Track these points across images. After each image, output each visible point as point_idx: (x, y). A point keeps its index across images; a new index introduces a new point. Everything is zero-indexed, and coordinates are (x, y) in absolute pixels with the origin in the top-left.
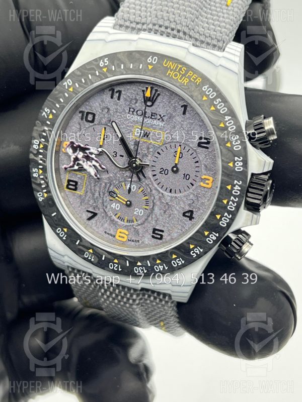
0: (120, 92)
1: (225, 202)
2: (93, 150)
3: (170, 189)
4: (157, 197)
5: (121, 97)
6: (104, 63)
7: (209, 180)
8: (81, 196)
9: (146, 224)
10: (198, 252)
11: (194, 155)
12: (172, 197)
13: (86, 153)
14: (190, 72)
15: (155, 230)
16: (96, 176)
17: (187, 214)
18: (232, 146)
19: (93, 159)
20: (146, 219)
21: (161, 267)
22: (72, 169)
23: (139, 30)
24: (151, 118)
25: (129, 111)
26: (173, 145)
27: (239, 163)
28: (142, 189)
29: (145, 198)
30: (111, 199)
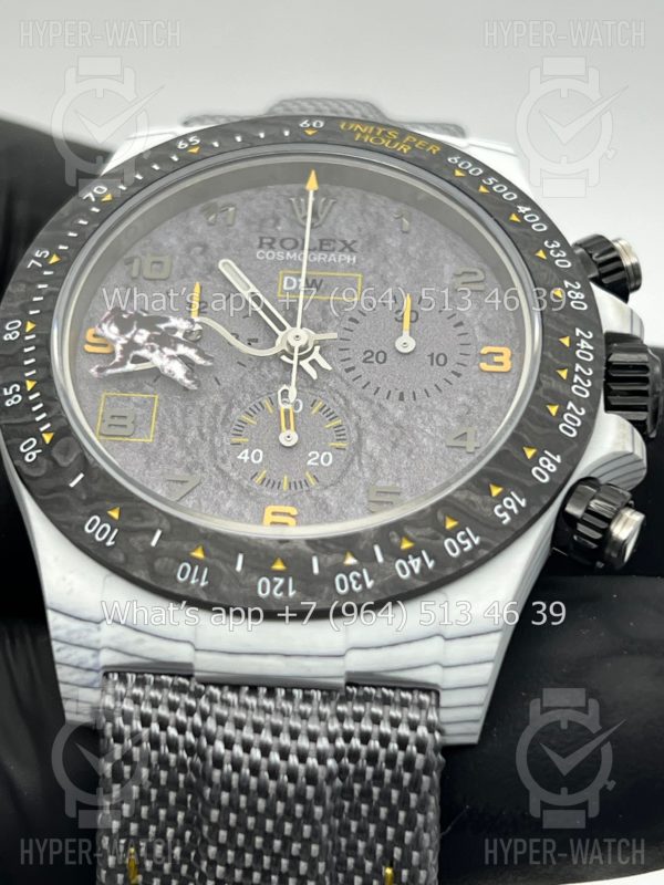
1: (563, 374)
2: (177, 322)
3: (398, 392)
6: (190, 143)
7: (501, 354)
8: (145, 446)
10: (513, 507)
14: (410, 138)
16: (190, 379)
18: (551, 258)
19: (178, 341)
20: (345, 472)
21: (415, 564)
22: (119, 370)
24: (321, 249)
25: (261, 244)
28: (320, 404)
29: (334, 423)
30: (237, 440)
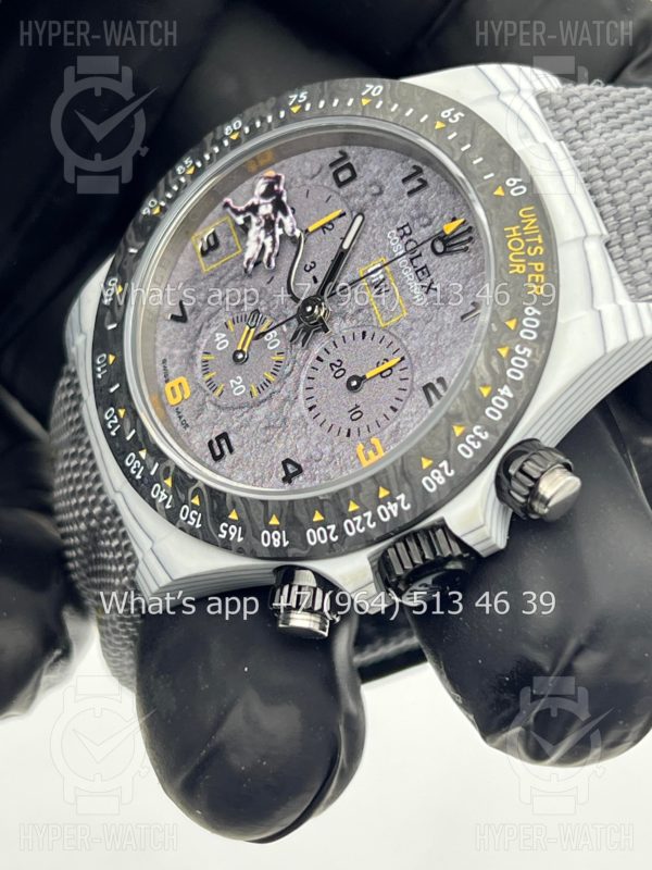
0: (424, 184)
2: (290, 222)
3: (315, 403)
4: (284, 393)
5: (416, 195)
6: (452, 117)
8: (198, 271)
9: (225, 413)
10: (233, 535)
11: (403, 395)
12: (302, 418)
13: (276, 216)
14: (542, 265)
15: (224, 436)
16: (248, 263)
17: (290, 467)
18: (462, 439)
19: (273, 234)
24: (417, 272)
25: (402, 228)
26: (396, 345)
27: (440, 477)
29: (271, 377)
30: (230, 323)
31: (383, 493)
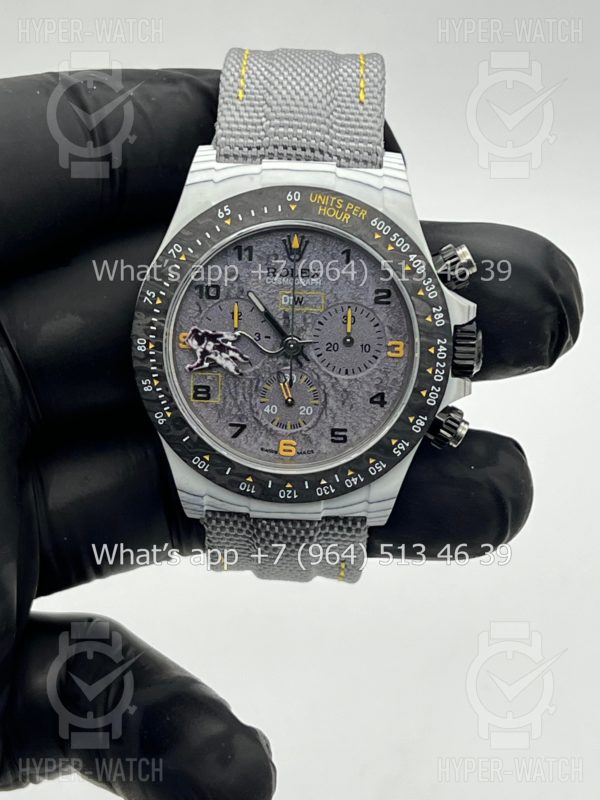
0: (250, 249)
1: (430, 371)
2: (227, 335)
3: (345, 369)
4: (329, 385)
5: (254, 255)
7: (398, 346)
8: (216, 405)
9: (319, 425)
10: (403, 447)
11: (372, 316)
12: (350, 380)
13: (218, 342)
15: (333, 431)
16: (237, 371)
17: (375, 400)
18: (426, 293)
19: (229, 348)
20: (318, 419)
21: (355, 480)
23: (263, 157)
26: (339, 308)
27: (439, 315)
28: (305, 377)
29: (312, 389)
30: (263, 400)
31: (432, 350)
